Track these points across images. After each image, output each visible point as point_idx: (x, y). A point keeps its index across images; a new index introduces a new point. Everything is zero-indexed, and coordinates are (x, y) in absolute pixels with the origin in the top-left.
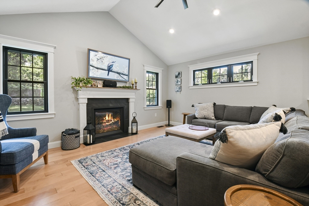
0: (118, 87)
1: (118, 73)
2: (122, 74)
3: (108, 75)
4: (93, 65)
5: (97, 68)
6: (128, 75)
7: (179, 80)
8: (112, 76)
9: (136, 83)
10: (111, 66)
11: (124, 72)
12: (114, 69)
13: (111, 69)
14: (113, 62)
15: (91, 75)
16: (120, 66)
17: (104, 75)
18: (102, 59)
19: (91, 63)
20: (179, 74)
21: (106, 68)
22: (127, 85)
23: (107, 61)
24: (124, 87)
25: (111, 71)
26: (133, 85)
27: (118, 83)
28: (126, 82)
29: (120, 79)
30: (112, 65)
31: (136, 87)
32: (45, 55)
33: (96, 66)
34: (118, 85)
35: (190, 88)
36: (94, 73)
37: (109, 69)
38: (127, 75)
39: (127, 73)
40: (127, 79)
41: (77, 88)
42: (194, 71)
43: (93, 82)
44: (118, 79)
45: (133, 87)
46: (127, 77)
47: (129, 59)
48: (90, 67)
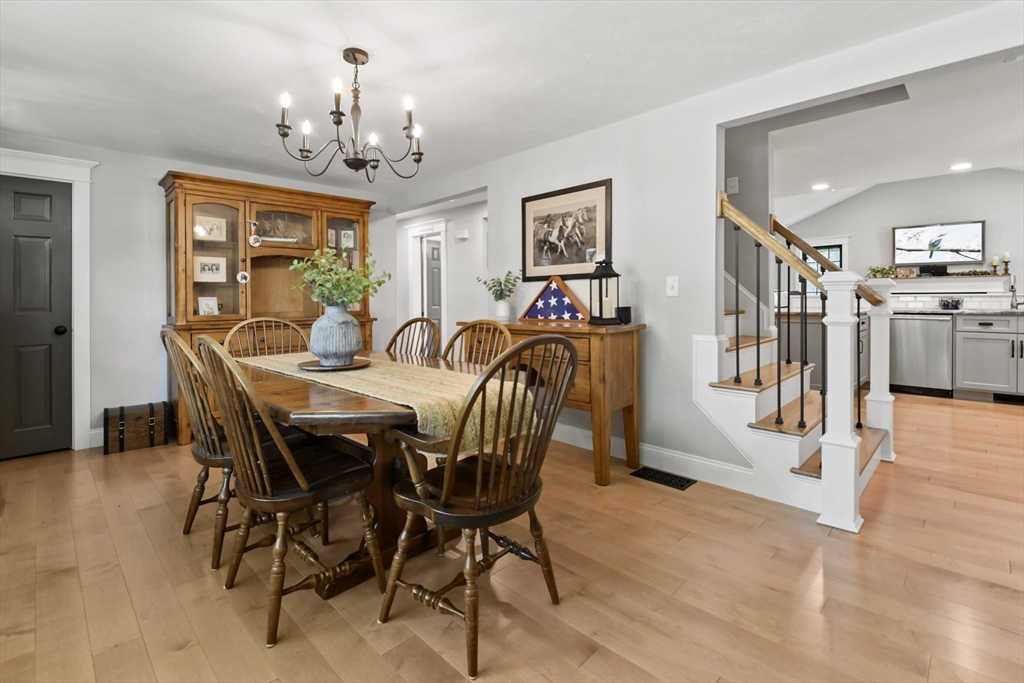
1: (952, 251)
2: (964, 251)
3: (930, 257)
4: (902, 247)
5: (910, 251)
6: (983, 251)
8: (939, 258)
9: (1006, 263)
10: (936, 241)
11: (969, 246)
12: (943, 245)
13: (937, 247)
14: (942, 235)
15: (897, 261)
16: (966, 238)
17: (924, 258)
18: (917, 237)
19: (897, 246)
21: (927, 247)
22: (984, 269)
23: (928, 236)
24: (975, 274)
25: (937, 250)
26: (995, 267)
27: (948, 268)
28: (975, 264)
29: (961, 259)
30: (940, 241)
31: (1006, 270)
32: (841, 247)
33: (906, 248)
34: (949, 271)
36: (901, 258)
37: (934, 248)
38: (979, 251)
39: (980, 248)
40: (980, 258)
43: (902, 271)
44: (955, 260)
45: (995, 271)
46: (980, 254)
47: (983, 223)
48: (897, 251)
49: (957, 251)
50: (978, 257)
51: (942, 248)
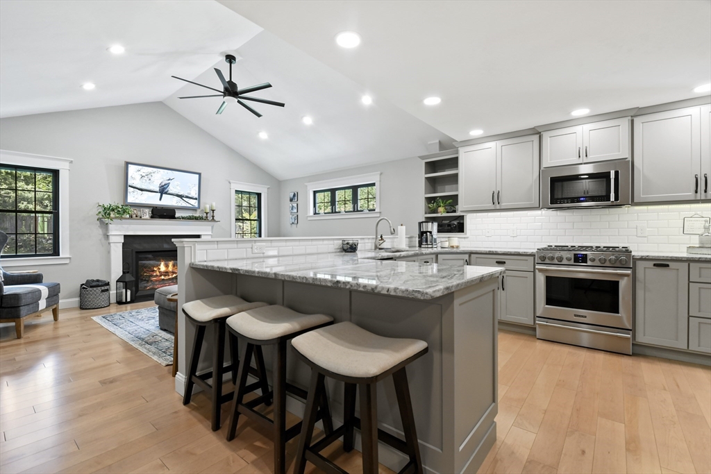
0: (179, 218)
1: (178, 196)
2: (187, 197)
3: (160, 199)
4: (134, 185)
5: (142, 190)
6: (198, 199)
7: (295, 205)
8: (168, 201)
9: (213, 211)
10: (165, 185)
11: (190, 194)
12: (171, 189)
13: (166, 191)
14: (169, 180)
15: (131, 199)
16: (184, 184)
17: (154, 199)
18: (150, 176)
19: (130, 182)
20: (294, 195)
22: (197, 215)
23: (159, 177)
24: (190, 218)
25: (166, 193)
26: (207, 213)
27: (177, 211)
28: (194, 209)
29: (184, 204)
30: (168, 184)
31: (213, 217)
32: (55, 173)
33: (138, 186)
34: (176, 216)
35: (309, 219)
36: (134, 197)
37: (163, 190)
38: (196, 199)
39: (197, 196)
40: (196, 205)
41: (107, 220)
42: (315, 193)
43: (133, 211)
44: (179, 205)
45: (207, 217)
46: (197, 201)
47: (200, 174)
48: (129, 188)
49: (181, 196)
50: (194, 203)
51: (170, 192)
